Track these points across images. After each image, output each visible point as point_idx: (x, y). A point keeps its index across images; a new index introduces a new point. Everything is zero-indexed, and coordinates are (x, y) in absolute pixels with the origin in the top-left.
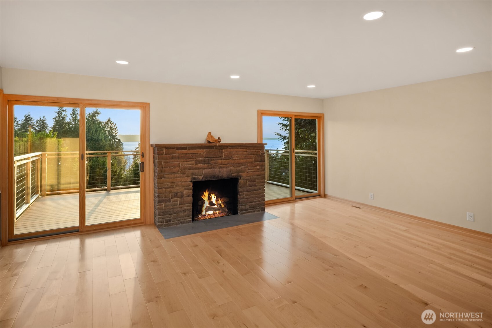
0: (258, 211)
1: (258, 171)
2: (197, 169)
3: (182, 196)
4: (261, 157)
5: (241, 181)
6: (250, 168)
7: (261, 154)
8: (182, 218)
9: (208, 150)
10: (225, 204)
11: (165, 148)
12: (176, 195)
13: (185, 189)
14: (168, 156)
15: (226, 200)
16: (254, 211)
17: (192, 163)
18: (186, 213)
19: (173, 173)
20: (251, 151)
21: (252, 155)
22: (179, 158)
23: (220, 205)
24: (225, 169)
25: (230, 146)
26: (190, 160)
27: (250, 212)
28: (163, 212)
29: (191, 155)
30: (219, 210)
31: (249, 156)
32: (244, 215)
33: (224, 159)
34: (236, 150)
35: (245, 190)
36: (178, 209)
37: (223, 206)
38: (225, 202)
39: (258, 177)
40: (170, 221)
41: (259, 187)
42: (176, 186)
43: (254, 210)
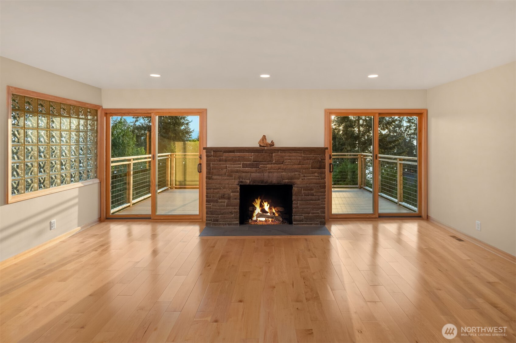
0: (316, 224)
1: (317, 179)
2: (244, 173)
3: (229, 198)
4: (320, 163)
5: (295, 189)
6: (305, 175)
7: (321, 160)
8: (229, 220)
9: (257, 154)
10: (279, 213)
11: (213, 151)
12: (223, 197)
13: (232, 192)
14: (215, 158)
15: (280, 209)
16: (311, 224)
17: (239, 166)
18: (233, 215)
19: (221, 175)
20: (308, 156)
21: (309, 161)
22: (226, 161)
23: (274, 213)
24: (275, 174)
25: (281, 150)
26: (237, 163)
27: (305, 224)
28: (211, 211)
29: (238, 158)
30: (272, 218)
31: (305, 161)
32: (298, 226)
33: (274, 164)
34: (287, 154)
35: (300, 199)
36: (225, 210)
37: (277, 215)
38: (280, 212)
39: (317, 185)
40: (217, 221)
41: (318, 197)
42: (224, 188)
43: (311, 222)
